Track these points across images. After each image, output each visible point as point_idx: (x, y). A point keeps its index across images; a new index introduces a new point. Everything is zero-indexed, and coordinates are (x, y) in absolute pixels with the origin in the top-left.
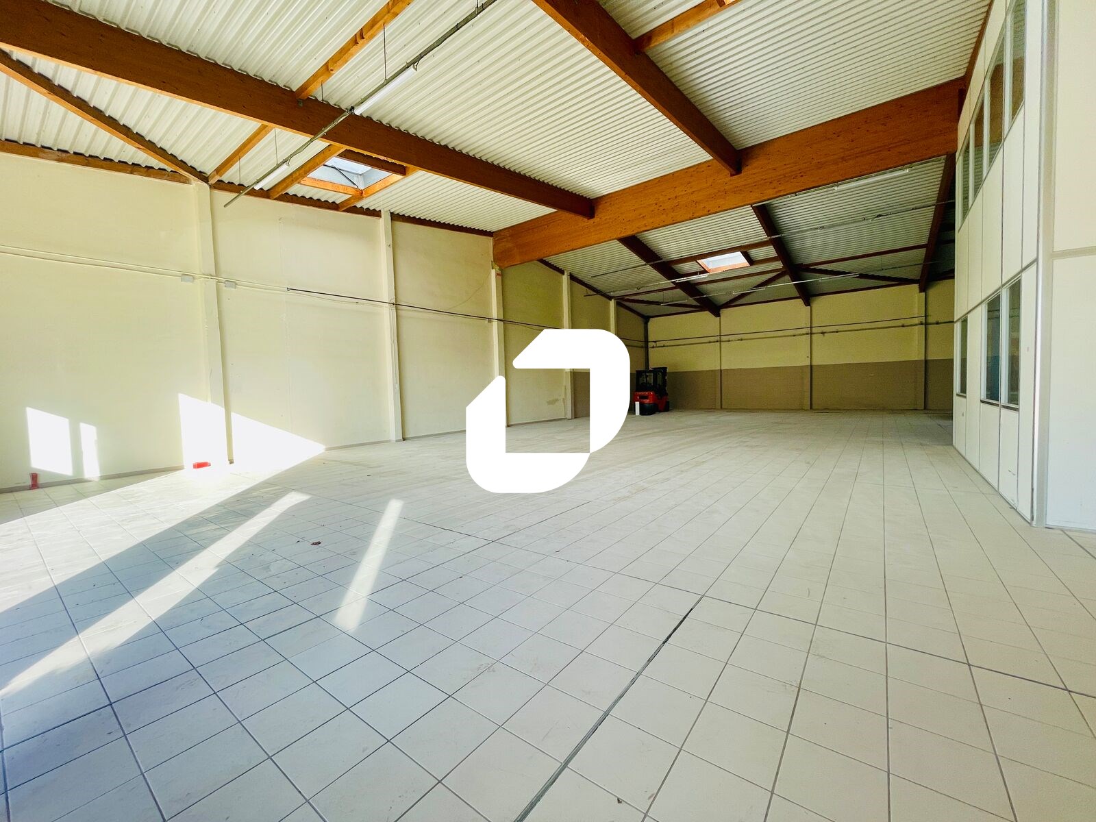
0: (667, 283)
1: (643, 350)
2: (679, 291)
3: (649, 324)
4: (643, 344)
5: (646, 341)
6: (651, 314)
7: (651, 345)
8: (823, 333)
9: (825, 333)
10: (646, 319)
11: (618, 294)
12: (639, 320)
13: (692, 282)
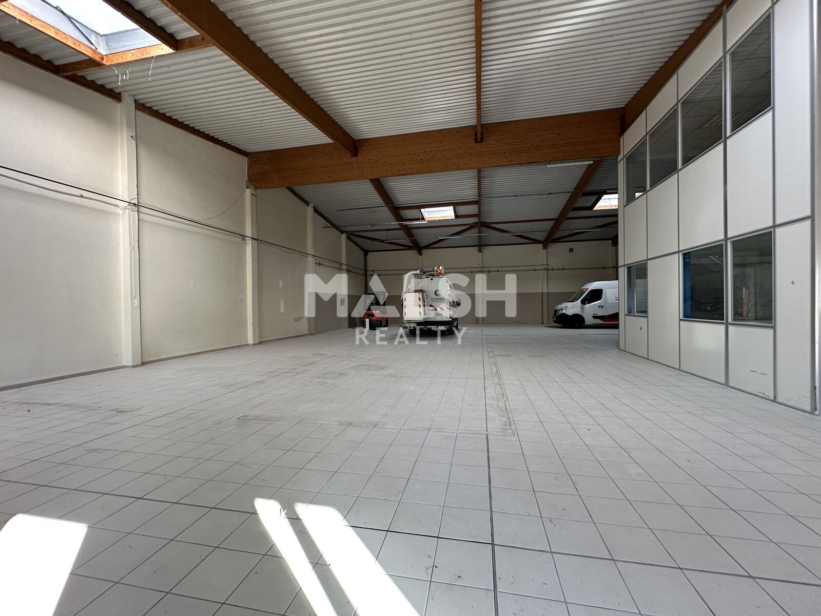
0: (395, 224)
1: (363, 277)
2: (401, 232)
3: (368, 256)
4: (363, 272)
5: (366, 270)
6: (369, 250)
7: (369, 273)
8: (489, 272)
9: (491, 271)
10: (366, 252)
11: (349, 229)
12: (361, 253)
13: (409, 227)
